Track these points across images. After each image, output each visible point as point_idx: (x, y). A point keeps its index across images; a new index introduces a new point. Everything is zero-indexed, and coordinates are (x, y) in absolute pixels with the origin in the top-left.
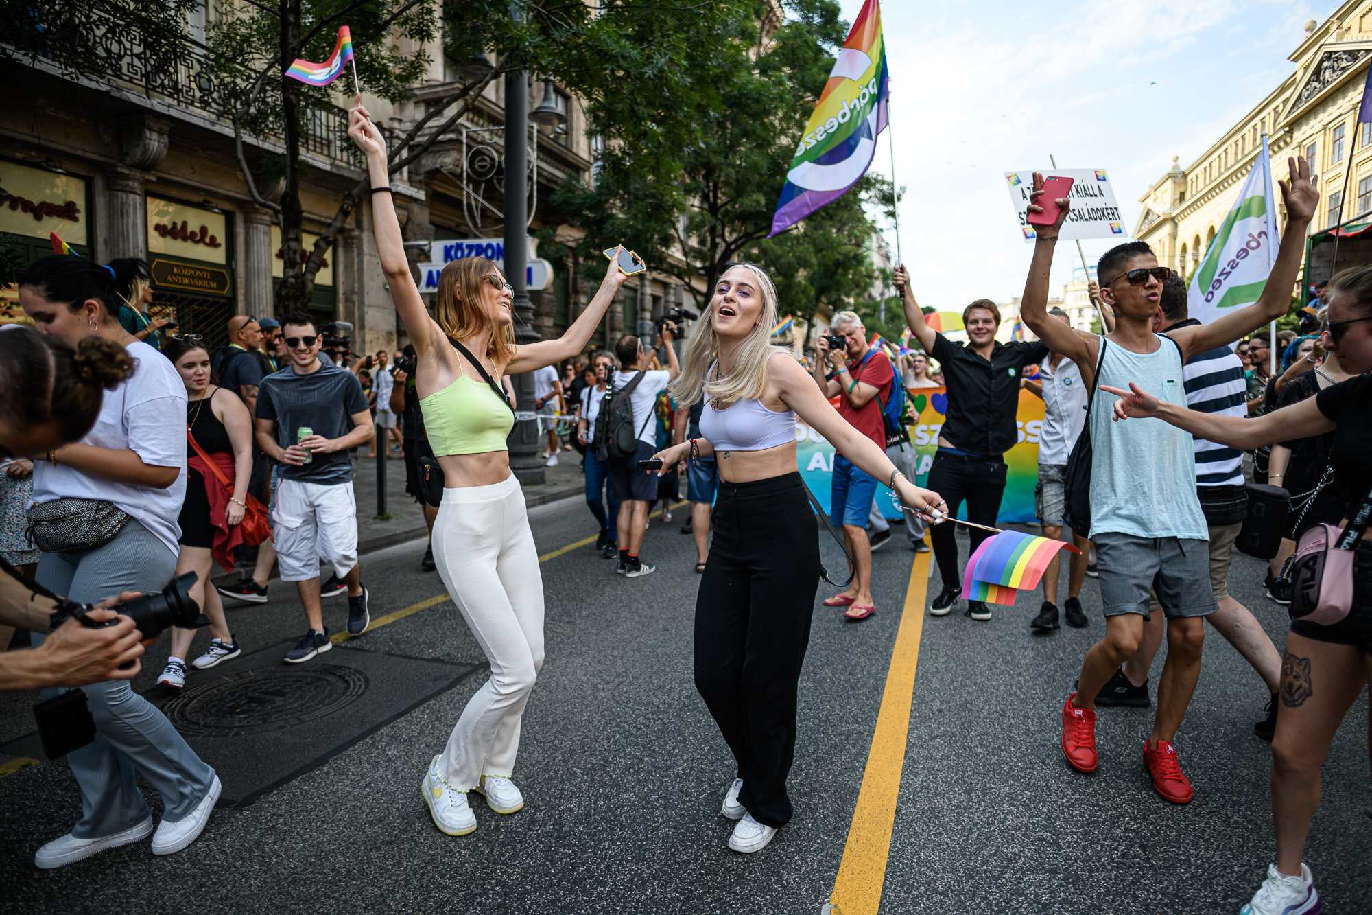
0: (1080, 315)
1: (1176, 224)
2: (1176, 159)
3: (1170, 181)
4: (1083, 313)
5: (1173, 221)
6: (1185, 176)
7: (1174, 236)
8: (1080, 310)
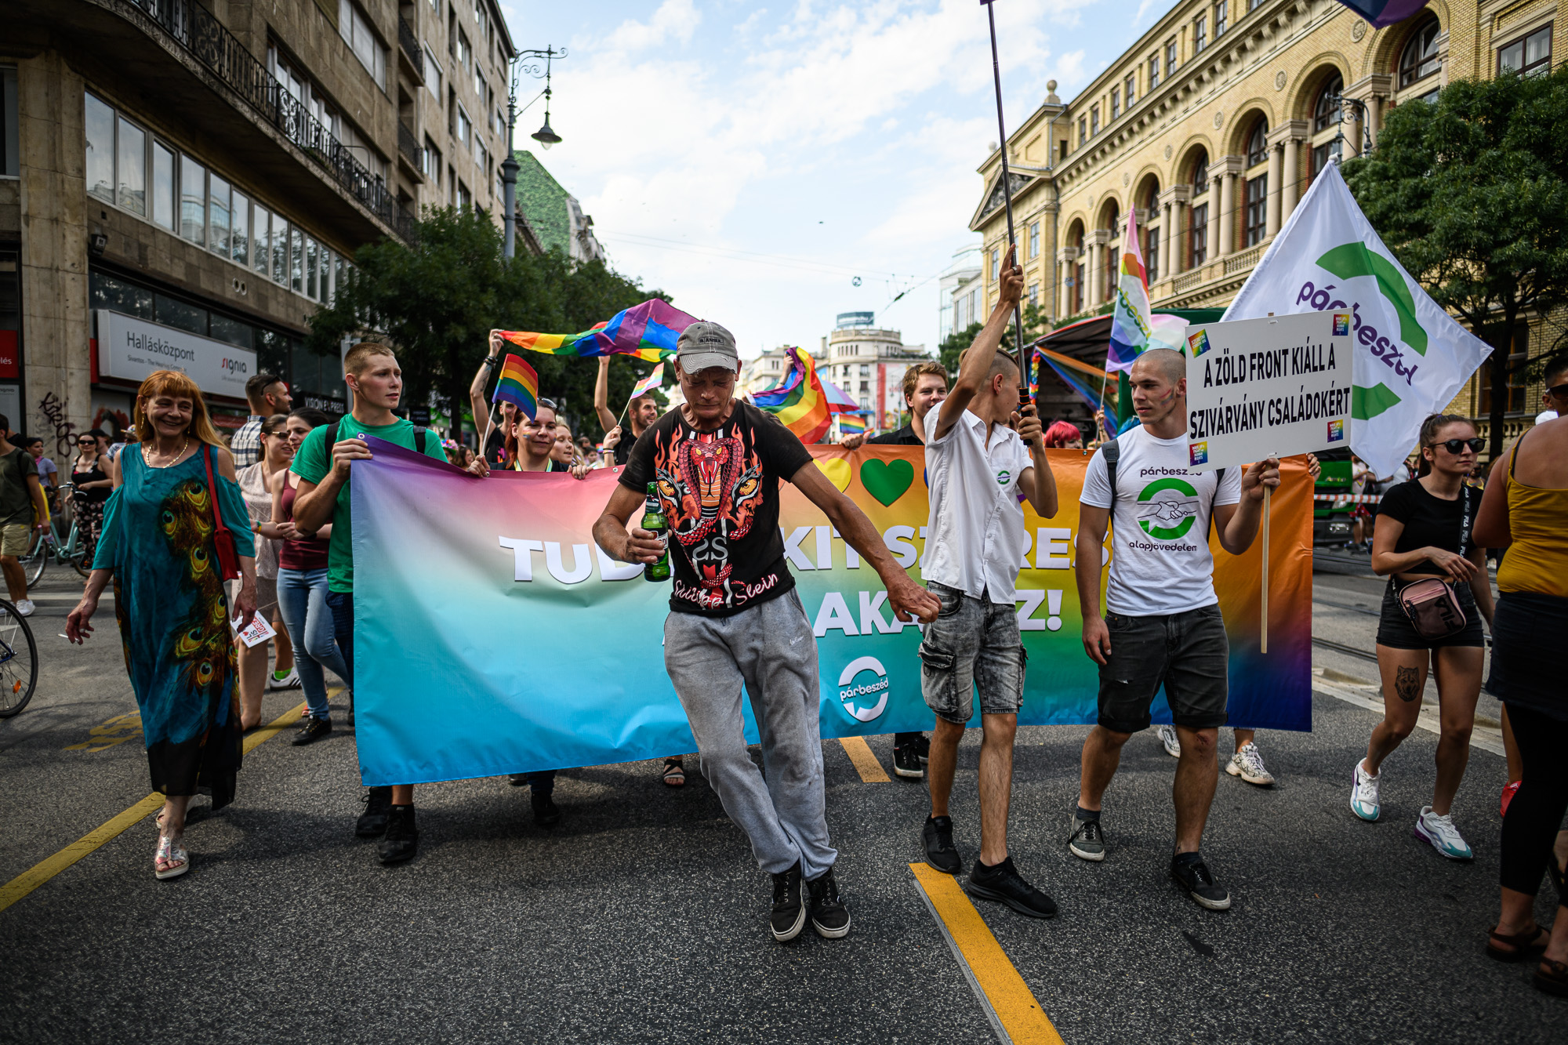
0: (845, 374)
1: (1057, 190)
2: (1053, 86)
3: (1045, 120)
4: (849, 370)
5: (1053, 183)
6: (1068, 112)
7: (1054, 210)
8: (846, 368)
